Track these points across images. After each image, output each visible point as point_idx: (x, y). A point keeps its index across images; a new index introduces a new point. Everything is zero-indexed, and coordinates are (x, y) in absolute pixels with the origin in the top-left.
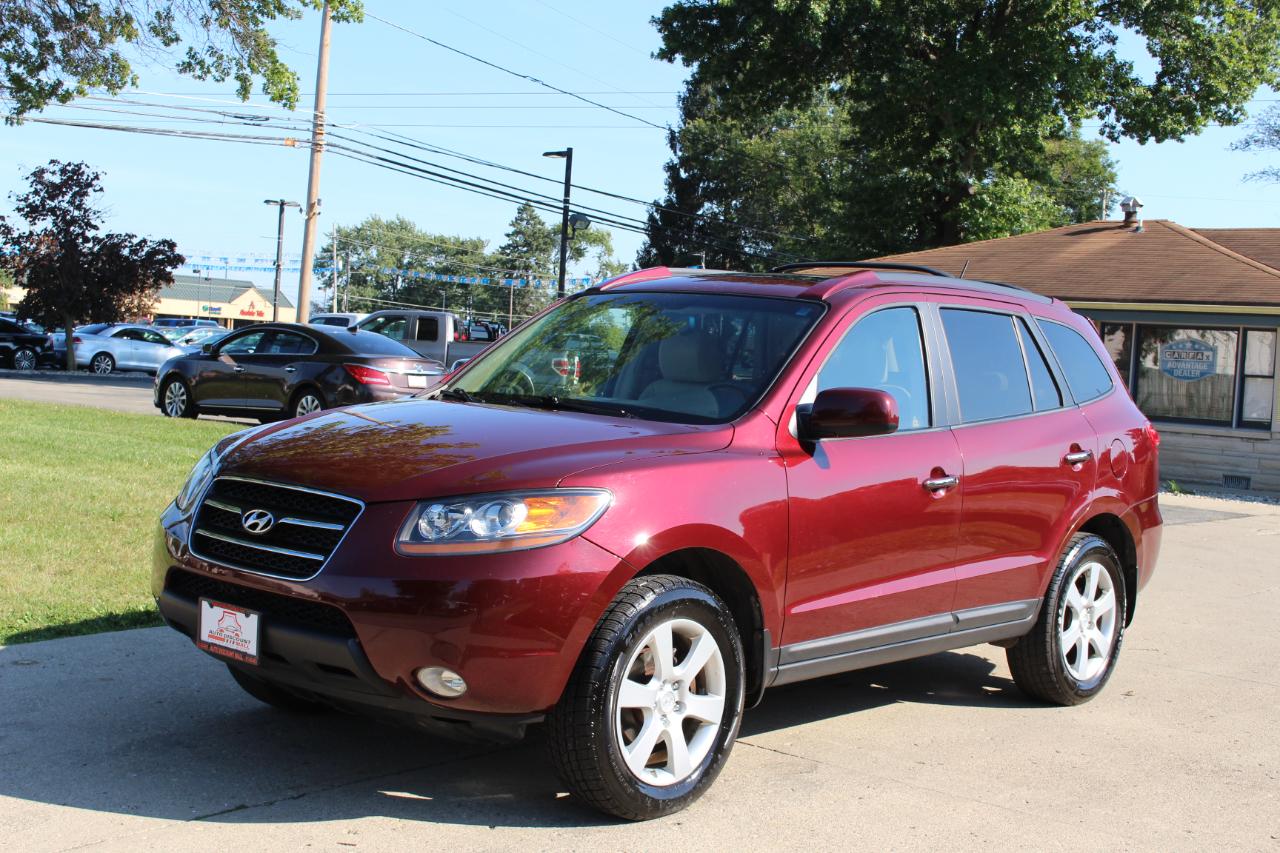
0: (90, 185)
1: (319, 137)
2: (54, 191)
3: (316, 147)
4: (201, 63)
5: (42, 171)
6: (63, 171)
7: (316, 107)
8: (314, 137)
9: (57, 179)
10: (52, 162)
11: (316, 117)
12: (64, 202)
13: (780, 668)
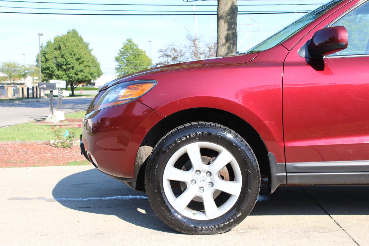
13: (288, 174)
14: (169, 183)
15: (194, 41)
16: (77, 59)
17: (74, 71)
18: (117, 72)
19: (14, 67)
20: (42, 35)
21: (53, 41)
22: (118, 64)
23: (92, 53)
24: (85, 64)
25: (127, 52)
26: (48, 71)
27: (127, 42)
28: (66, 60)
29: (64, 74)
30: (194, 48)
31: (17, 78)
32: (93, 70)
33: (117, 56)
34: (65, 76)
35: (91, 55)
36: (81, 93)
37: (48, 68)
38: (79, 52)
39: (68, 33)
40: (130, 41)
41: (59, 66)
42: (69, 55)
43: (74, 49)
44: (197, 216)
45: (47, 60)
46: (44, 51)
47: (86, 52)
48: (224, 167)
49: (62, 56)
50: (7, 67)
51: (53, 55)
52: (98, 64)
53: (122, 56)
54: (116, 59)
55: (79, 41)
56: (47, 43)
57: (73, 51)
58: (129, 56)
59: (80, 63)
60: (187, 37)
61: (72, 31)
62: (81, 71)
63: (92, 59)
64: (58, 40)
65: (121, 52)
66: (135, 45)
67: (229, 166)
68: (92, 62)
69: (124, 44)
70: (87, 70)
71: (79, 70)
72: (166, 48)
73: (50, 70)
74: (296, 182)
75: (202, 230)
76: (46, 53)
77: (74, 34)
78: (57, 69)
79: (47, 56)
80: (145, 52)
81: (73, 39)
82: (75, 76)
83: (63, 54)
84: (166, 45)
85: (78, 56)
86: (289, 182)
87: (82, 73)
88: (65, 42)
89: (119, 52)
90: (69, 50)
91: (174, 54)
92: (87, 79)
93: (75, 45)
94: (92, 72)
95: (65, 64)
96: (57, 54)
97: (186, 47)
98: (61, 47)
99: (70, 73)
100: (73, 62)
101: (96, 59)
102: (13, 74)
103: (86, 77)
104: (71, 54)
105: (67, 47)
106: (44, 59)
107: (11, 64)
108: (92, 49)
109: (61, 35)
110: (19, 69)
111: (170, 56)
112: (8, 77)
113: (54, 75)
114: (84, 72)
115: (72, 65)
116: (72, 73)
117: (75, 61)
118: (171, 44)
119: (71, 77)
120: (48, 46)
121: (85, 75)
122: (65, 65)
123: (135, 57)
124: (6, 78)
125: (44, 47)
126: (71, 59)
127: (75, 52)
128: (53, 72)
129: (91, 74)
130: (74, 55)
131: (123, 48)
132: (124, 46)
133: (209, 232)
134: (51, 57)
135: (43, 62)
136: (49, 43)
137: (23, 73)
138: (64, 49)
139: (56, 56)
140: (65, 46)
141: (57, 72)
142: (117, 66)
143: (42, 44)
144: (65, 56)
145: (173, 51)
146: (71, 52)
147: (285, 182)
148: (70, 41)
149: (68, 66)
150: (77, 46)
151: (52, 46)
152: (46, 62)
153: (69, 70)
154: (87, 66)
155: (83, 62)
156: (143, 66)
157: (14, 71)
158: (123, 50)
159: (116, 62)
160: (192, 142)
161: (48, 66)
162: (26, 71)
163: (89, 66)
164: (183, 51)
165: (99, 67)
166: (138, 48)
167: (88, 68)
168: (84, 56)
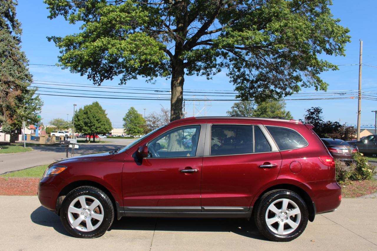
0: (320, 112)
1: (360, 96)
2: (312, 113)
3: (359, 98)
4: (306, 84)
5: (310, 110)
6: (314, 109)
7: (359, 89)
8: (359, 96)
9: (313, 111)
10: (312, 107)
11: (359, 91)
12: (314, 116)
13: (125, 212)
14: (71, 214)
15: (166, 112)
16: (97, 120)
17: (95, 127)
18: (124, 127)
19: (61, 122)
20: (76, 105)
21: (83, 109)
22: (125, 122)
23: (107, 116)
24: (102, 123)
25: (131, 115)
26: (79, 127)
27: (131, 109)
28: (90, 120)
29: (89, 128)
30: (166, 117)
31: (62, 129)
32: (107, 127)
33: (124, 117)
34: (89, 130)
35: (106, 117)
36: (100, 140)
37: (79, 125)
38: (98, 116)
39: (93, 104)
40: (132, 108)
41: (86, 124)
42: (92, 117)
43: (95, 114)
44: (84, 230)
45: (79, 120)
46: (77, 115)
47: (103, 116)
48: (96, 207)
49: (88, 118)
50: (57, 122)
51: (83, 117)
52: (111, 123)
53: (127, 117)
54: (124, 119)
55: (99, 109)
56: (79, 110)
57: (95, 115)
58: (131, 118)
59: (99, 123)
60: (162, 110)
61: (96, 103)
62: (99, 127)
63: (106, 120)
64: (87, 108)
65: (127, 115)
66: (136, 111)
67: (99, 206)
68: (106, 122)
69: (129, 110)
70: (102, 127)
71: (98, 127)
72: (149, 116)
73: (80, 126)
74: (129, 215)
75: (85, 236)
76: (78, 116)
77: (96, 104)
78: (84, 126)
79: (79, 118)
80: (141, 115)
81: (96, 108)
82: (96, 130)
83: (89, 117)
84: (149, 114)
85: (97, 118)
86: (126, 215)
87: (100, 129)
88: (90, 109)
89: (126, 115)
90: (93, 114)
91: (154, 120)
92: (103, 132)
93: (96, 112)
94: (106, 128)
95: (89, 122)
96: (85, 116)
97: (161, 116)
98: (88, 112)
99: (93, 129)
100: (94, 121)
101: (109, 120)
102: (60, 126)
103: (102, 131)
104: (93, 117)
105: (91, 113)
106: (77, 119)
107: (59, 120)
108: (107, 114)
109: (88, 105)
110: (64, 123)
111: (151, 121)
112: (57, 128)
113: (83, 129)
114: (101, 128)
115: (94, 124)
116: (93, 128)
117: (96, 121)
118: (152, 113)
119: (93, 131)
120: (80, 111)
121: (102, 130)
122: (89, 124)
123: (136, 118)
124: (56, 128)
125: (77, 112)
126: (93, 120)
127: (96, 116)
128: (82, 127)
129: (106, 129)
130: (96, 117)
131: (128, 113)
132: (129, 111)
133: (88, 237)
134: (81, 118)
135: (76, 121)
136: (80, 110)
137: (66, 126)
138: (90, 113)
139: (85, 118)
140: (90, 112)
141: (84, 128)
142: (124, 123)
143: (77, 110)
144: (90, 118)
145: (153, 119)
146: (94, 116)
147: (124, 215)
148: (94, 109)
149: (91, 124)
150: (98, 112)
151: (83, 112)
152: (78, 121)
153: (92, 127)
154: (103, 124)
155: (101, 121)
156: (140, 124)
157: (61, 125)
158: (128, 114)
159: (124, 121)
160: (82, 195)
161: (79, 123)
162: (68, 125)
163: (104, 125)
164: (159, 119)
165: (111, 125)
166: (138, 113)
167: (103, 126)
168: (102, 118)
